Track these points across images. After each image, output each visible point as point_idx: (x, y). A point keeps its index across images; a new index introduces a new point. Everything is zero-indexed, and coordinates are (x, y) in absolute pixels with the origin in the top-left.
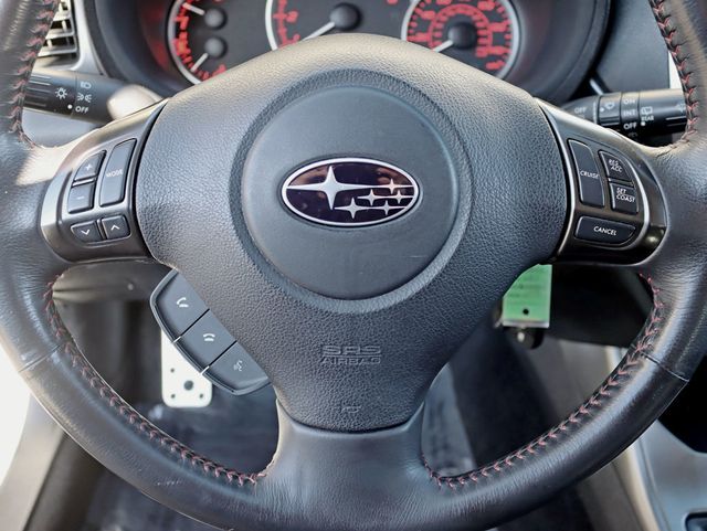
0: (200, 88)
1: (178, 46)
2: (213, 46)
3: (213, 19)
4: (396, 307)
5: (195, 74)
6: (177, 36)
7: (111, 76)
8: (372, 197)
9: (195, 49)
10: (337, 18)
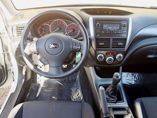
0: (43, 37)
1: (39, 32)
2: (44, 32)
3: (44, 29)
4: (59, 55)
5: (41, 35)
6: (39, 31)
7: (33, 36)
8: (56, 46)
9: (41, 32)
10: (58, 29)
